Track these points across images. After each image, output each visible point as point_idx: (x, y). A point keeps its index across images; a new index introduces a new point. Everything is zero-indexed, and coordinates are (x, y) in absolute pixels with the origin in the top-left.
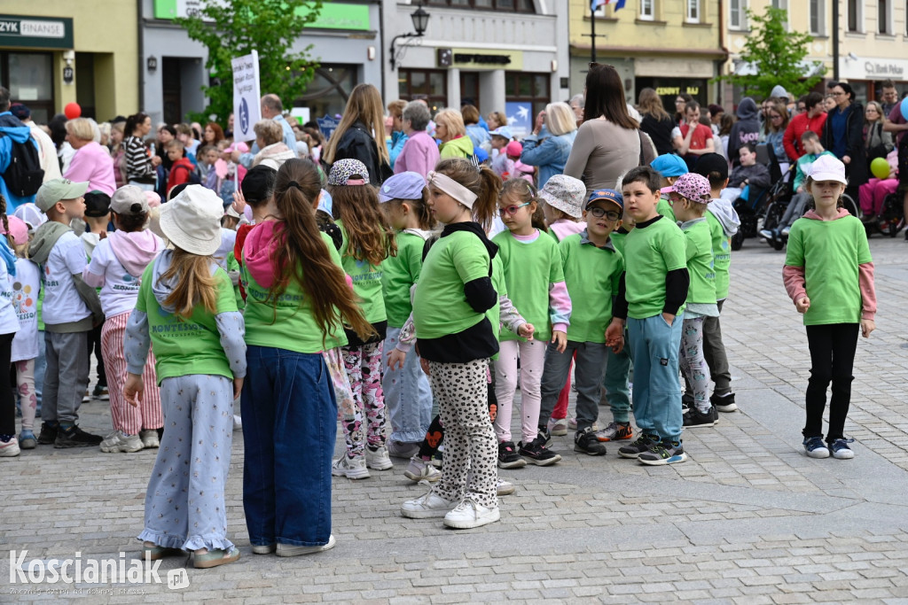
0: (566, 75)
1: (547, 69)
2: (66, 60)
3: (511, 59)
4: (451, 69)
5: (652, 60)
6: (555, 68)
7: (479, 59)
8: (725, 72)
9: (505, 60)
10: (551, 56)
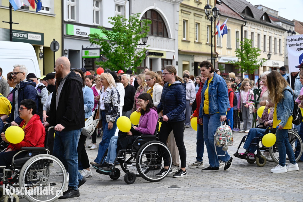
0: (177, 61)
1: (172, 58)
2: (40, 50)
3: (163, 54)
4: (147, 57)
5: (198, 56)
6: (174, 58)
7: (155, 54)
8: (216, 61)
9: (162, 54)
10: (173, 53)
